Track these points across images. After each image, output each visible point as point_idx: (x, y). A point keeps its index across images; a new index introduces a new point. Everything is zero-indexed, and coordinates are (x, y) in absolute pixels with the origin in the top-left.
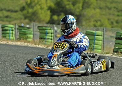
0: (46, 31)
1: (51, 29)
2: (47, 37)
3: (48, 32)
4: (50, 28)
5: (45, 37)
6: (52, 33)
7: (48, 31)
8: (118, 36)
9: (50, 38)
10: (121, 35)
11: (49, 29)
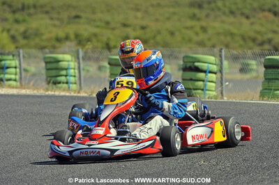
0: (3, 62)
1: (13, 60)
2: (7, 76)
3: (7, 65)
4: (11, 57)
5: (2, 76)
6: (16, 68)
7: (8, 63)
8: (188, 65)
9: (13, 77)
10: (194, 62)
11: (10, 60)
